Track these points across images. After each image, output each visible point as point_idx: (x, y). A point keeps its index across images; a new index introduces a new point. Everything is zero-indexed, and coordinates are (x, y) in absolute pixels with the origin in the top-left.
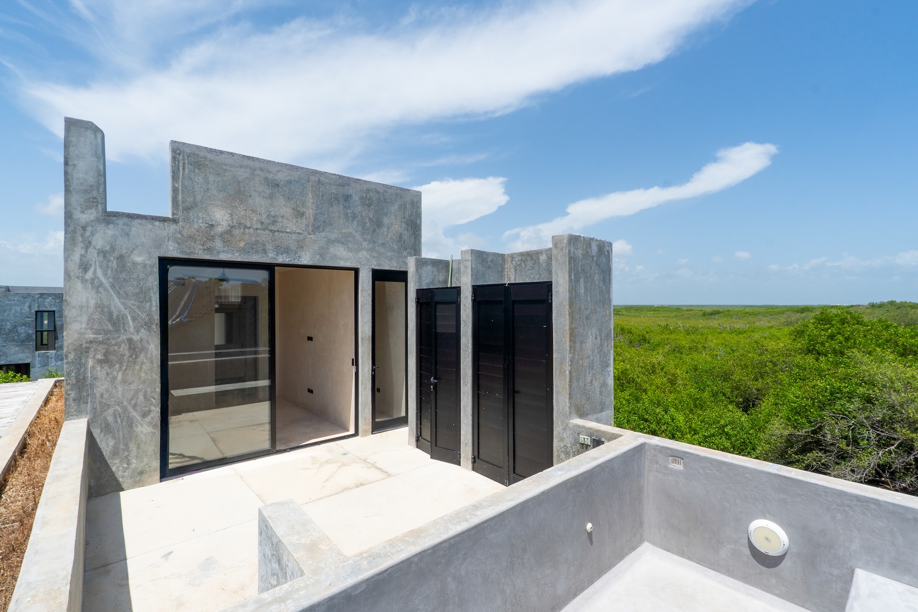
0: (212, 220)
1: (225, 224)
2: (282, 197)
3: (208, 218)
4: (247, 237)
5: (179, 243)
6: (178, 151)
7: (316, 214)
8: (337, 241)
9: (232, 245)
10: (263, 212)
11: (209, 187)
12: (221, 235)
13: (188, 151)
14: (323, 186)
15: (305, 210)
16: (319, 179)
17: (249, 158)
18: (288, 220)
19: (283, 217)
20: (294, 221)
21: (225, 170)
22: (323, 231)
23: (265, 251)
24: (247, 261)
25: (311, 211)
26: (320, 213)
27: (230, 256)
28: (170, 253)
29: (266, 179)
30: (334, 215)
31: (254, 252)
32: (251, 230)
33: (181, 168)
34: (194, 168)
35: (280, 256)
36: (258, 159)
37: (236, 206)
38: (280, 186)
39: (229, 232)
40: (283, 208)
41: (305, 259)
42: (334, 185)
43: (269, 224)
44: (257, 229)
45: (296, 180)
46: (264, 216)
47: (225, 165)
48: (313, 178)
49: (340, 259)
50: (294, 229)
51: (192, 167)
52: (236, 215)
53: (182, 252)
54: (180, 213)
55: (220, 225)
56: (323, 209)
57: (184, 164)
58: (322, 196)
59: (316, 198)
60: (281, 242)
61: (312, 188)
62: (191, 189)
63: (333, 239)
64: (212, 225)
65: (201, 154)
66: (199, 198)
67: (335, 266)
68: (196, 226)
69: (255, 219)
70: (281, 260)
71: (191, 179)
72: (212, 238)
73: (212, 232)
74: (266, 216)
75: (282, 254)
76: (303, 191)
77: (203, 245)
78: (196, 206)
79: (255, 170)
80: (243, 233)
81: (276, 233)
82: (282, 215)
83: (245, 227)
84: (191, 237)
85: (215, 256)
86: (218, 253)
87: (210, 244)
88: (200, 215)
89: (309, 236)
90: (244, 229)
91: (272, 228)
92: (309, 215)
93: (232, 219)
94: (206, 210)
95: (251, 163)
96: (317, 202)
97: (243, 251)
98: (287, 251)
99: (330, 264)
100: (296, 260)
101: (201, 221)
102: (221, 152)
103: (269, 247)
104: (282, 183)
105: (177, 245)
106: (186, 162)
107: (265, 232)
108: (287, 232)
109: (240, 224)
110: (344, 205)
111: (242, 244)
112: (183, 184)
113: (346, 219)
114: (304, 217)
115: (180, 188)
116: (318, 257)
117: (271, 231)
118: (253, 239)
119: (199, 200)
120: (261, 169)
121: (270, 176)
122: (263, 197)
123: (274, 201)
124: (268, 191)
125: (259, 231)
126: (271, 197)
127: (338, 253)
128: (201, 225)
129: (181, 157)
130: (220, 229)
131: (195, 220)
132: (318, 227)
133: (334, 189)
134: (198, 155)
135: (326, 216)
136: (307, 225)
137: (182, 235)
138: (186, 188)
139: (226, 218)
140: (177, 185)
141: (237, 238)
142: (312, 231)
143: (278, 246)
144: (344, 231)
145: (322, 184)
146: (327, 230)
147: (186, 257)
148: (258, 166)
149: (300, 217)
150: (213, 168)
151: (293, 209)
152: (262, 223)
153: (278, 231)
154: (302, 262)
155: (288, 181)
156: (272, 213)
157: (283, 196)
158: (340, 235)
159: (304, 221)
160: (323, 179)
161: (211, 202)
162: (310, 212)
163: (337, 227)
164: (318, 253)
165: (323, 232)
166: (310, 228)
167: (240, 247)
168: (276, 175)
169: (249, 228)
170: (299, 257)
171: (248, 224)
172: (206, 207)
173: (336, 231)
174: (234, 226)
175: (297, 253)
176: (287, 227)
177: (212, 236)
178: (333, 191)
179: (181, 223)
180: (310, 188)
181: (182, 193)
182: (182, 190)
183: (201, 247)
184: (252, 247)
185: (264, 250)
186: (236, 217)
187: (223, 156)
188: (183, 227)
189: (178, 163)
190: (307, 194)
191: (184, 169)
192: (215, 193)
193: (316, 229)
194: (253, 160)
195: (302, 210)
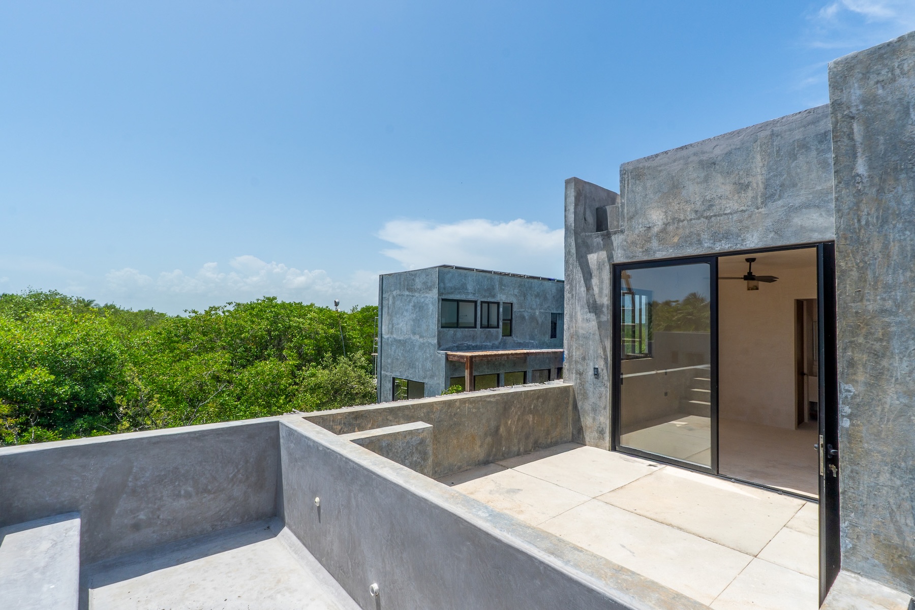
0: (649, 223)
1: (660, 223)
2: (719, 175)
3: (646, 222)
4: (681, 231)
5: (625, 250)
6: (624, 171)
7: (768, 180)
8: (807, 206)
9: (667, 243)
10: (697, 199)
11: (647, 193)
12: (657, 235)
13: (631, 167)
14: (779, 138)
15: (750, 180)
16: (773, 131)
17: (682, 148)
18: (727, 198)
19: (720, 198)
20: (736, 197)
21: (660, 171)
22: (780, 197)
23: (700, 242)
24: (680, 255)
25: (760, 177)
26: (775, 176)
27: (664, 253)
28: (619, 259)
29: (701, 162)
30: (799, 170)
31: (687, 245)
32: (685, 222)
33: (626, 185)
34: (636, 180)
35: (718, 244)
36: (691, 145)
37: (670, 203)
38: (717, 163)
39: (664, 230)
40: (721, 187)
41: (752, 241)
42: (799, 128)
43: (704, 211)
44: (691, 220)
45: (738, 147)
46: (699, 203)
47: (660, 166)
48: (762, 134)
49: (812, 230)
50: (736, 207)
51: (633, 181)
52: (670, 211)
53: (627, 257)
54: (626, 224)
55: (656, 225)
56: (780, 169)
57: (628, 180)
58: (778, 151)
59: (767, 158)
60: (719, 227)
61: (761, 147)
62: (633, 200)
63: (797, 205)
64: (649, 227)
65: (641, 165)
66: (639, 205)
67: (802, 242)
68: (637, 232)
69: (689, 209)
70: (719, 248)
71: (633, 192)
72: (649, 240)
73: (650, 234)
74: (701, 203)
75: (720, 241)
76: (748, 156)
77: (642, 248)
78: (637, 214)
79: (689, 158)
80: (677, 228)
81: (713, 219)
82: (719, 195)
83: (680, 221)
84: (634, 243)
85: (652, 256)
86: (655, 252)
87: (648, 246)
88: (640, 221)
89: (757, 211)
90: (678, 223)
91: (708, 214)
92: (757, 184)
93: (667, 216)
94: (644, 215)
95: (684, 153)
96: (768, 163)
97: (677, 246)
98: (727, 236)
99: (793, 241)
100: (739, 245)
101: (640, 226)
102: (657, 156)
103: (705, 236)
104: (719, 158)
105: (623, 252)
106: (630, 178)
107: (699, 221)
108: (725, 214)
109: (674, 219)
110: (817, 149)
111: (676, 240)
112: (628, 199)
113: (823, 168)
114: (750, 188)
115: (626, 202)
116: (772, 235)
117: (707, 218)
118: (687, 231)
119: (639, 208)
120: (695, 154)
121: (705, 157)
122: (698, 183)
123: (710, 183)
124: (703, 175)
125: (693, 221)
126: (706, 179)
127: (808, 223)
128: (641, 229)
129: (626, 176)
130: (656, 230)
131: (637, 227)
132: (773, 195)
133: (798, 135)
134: (638, 167)
135: (785, 176)
136: (755, 198)
137: (627, 242)
138: (630, 201)
139: (661, 217)
140: (623, 201)
141: (672, 234)
142: (762, 203)
143: (715, 233)
144: (819, 188)
145: (777, 136)
146: (786, 195)
147: (630, 261)
148: (691, 153)
149: (745, 190)
150: (650, 174)
151: (735, 183)
152: (696, 212)
153: (715, 216)
154: (748, 245)
155: (726, 154)
156: (708, 198)
157: (721, 173)
158: (811, 196)
159: (750, 193)
160: (779, 128)
161: (648, 206)
162: (758, 180)
163: (804, 186)
164: (772, 230)
165: (779, 200)
166: (759, 200)
167: (674, 243)
168: (712, 152)
169: (684, 220)
170: (743, 240)
171: (682, 217)
172: (645, 212)
173: (803, 192)
174: (669, 223)
175: (740, 236)
176: (726, 207)
177: (650, 238)
178: (797, 137)
179: (626, 232)
180: (759, 148)
181: (627, 206)
182: (627, 203)
183: (641, 250)
184: (686, 240)
185: (699, 240)
186: (671, 213)
187: (659, 158)
188: (628, 235)
189: (625, 181)
190: (754, 158)
191: (628, 185)
192: (652, 196)
193: (768, 197)
194: (686, 148)
195: (745, 181)
